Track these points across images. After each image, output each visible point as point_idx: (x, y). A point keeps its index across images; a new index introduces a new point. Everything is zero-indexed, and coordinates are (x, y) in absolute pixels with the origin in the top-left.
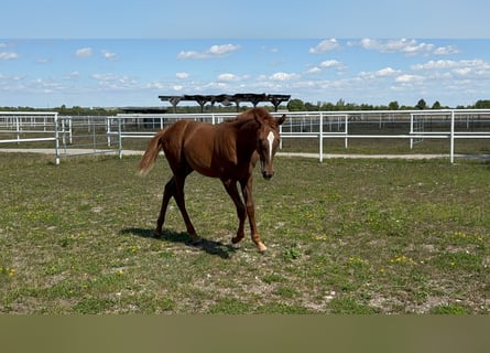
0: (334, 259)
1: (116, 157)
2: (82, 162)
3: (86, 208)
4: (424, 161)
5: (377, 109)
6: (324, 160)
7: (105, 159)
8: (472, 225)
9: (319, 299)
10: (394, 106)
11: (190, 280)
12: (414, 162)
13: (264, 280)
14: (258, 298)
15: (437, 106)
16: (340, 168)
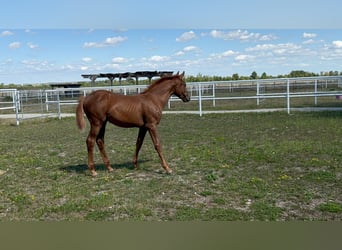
0: (240, 179)
1: (57, 119)
2: (34, 123)
3: (54, 154)
4: (269, 113)
5: (224, 79)
6: (203, 115)
7: (50, 120)
8: (319, 153)
9: (243, 204)
10: (236, 77)
11: (153, 197)
12: (263, 114)
13: (201, 194)
14: (203, 206)
15: (264, 76)
16: (214, 120)
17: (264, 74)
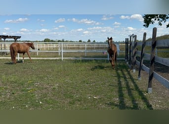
17: (94, 41)
